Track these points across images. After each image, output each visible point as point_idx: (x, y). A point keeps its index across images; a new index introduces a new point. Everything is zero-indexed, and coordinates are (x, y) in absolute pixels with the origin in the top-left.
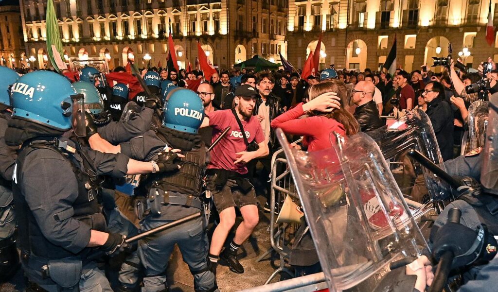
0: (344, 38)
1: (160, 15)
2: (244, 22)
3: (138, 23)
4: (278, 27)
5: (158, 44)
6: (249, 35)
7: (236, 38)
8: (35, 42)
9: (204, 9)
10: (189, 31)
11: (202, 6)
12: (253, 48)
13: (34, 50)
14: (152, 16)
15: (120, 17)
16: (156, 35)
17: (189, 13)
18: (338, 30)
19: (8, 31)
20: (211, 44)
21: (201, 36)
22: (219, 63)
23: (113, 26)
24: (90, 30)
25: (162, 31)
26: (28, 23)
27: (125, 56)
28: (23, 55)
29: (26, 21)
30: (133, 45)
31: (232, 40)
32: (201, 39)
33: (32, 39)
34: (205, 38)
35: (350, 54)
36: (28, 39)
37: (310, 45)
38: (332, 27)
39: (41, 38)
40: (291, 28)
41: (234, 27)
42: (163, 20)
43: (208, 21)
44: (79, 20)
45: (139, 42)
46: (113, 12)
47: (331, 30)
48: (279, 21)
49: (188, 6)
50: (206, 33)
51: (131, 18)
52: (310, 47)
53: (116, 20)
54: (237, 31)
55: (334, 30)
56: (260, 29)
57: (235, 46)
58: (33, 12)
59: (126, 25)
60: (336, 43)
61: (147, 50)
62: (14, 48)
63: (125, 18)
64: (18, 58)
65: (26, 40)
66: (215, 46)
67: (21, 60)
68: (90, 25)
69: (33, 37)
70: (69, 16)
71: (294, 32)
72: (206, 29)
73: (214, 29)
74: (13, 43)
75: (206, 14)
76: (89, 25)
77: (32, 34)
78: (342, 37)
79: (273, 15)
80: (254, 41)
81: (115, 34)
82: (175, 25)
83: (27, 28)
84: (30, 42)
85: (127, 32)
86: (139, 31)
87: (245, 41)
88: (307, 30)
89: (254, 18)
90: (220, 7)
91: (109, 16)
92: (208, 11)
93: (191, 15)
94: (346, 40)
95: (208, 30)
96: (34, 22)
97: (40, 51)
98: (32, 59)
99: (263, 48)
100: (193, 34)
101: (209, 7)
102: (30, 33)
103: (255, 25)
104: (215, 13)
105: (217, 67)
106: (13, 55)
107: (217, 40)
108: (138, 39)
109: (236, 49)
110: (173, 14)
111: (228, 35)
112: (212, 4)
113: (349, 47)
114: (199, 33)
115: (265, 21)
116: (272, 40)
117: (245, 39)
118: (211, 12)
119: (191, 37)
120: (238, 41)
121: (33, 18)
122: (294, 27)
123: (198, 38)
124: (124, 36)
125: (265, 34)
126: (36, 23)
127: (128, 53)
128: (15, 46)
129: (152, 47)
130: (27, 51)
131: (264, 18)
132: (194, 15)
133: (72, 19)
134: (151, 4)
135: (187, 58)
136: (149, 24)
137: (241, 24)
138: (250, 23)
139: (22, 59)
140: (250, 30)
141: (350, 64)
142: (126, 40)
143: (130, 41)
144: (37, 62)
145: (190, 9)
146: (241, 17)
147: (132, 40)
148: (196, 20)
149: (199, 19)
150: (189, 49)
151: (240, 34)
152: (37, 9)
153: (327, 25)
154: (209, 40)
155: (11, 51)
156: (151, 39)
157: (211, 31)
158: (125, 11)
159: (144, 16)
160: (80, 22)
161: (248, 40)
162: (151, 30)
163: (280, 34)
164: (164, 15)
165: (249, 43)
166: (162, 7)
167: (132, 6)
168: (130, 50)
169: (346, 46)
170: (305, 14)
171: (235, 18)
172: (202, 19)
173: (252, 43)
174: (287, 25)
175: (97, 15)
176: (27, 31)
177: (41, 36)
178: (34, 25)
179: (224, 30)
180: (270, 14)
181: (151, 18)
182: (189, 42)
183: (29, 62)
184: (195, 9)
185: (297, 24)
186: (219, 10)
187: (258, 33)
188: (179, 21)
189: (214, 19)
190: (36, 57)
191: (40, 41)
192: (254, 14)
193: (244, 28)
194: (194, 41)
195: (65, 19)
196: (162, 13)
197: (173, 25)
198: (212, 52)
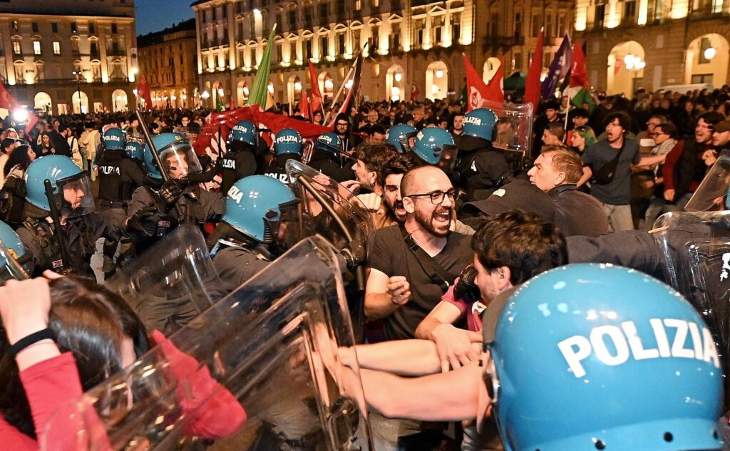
0: (682, 34)
1: (373, 25)
2: (500, 23)
3: (341, 39)
4: (560, 25)
5: (367, 64)
6: (508, 43)
7: (485, 48)
8: (210, 73)
9: (437, 10)
10: (412, 44)
11: (434, 6)
12: (514, 61)
13: (208, 84)
14: (361, 27)
15: (319, 32)
16: (365, 52)
17: (415, 17)
18: (670, 22)
19: (182, 63)
20: (446, 60)
21: (430, 50)
22: (456, 88)
23: (308, 45)
24: (278, 53)
26: (204, 51)
27: (320, 85)
28: (196, 90)
29: (202, 48)
30: (332, 69)
31: (479, 50)
32: (430, 53)
33: (208, 70)
34: (437, 52)
35: (694, 59)
36: (203, 70)
37: (615, 49)
38: (658, 18)
39: (217, 68)
40: (580, 25)
41: (483, 32)
42: (375, 31)
43: (442, 28)
44: (264, 42)
45: (341, 64)
46: (309, 26)
47: (657, 22)
48: (561, 15)
49: (413, 8)
50: (439, 44)
51: (332, 33)
52: (615, 53)
53: (312, 38)
54: (487, 38)
55: (662, 22)
56: (526, 31)
57: (485, 60)
58: (210, 37)
59: (324, 43)
60: (667, 44)
62: (187, 82)
63: (324, 33)
64: (190, 94)
65: (200, 72)
66: (451, 62)
67: (194, 97)
68: (278, 46)
69: (208, 67)
70: (254, 38)
71: (585, 33)
72: (439, 38)
73: (451, 38)
74: (186, 77)
75: (440, 16)
76: (276, 48)
77: (207, 64)
78: (679, 32)
79: (551, 8)
80: (516, 50)
81: (310, 55)
82: (393, 37)
83: (202, 56)
84: (205, 73)
85: (325, 52)
86: (342, 50)
87: (500, 51)
88: (609, 27)
89: (518, 16)
90: (462, 5)
91: (302, 32)
92: (443, 12)
93: (418, 20)
94: (686, 36)
95: (442, 39)
96: (210, 49)
97: (216, 85)
98: (206, 95)
99: (531, 60)
100: (419, 47)
101: (444, 7)
102: (206, 63)
103: (519, 26)
104: (454, 14)
105: (454, 93)
106: (185, 91)
107: (455, 54)
108: (340, 61)
109: (486, 64)
110: (391, 22)
111: (473, 45)
112: (448, 2)
113: (692, 48)
114: (427, 45)
115: (536, 18)
116: (548, 47)
117: (501, 49)
118: (447, 14)
119: (416, 52)
120: (490, 51)
121: (210, 44)
122: (587, 23)
123: (426, 53)
124: (321, 58)
125: (535, 39)
126: (214, 49)
127: (325, 80)
128: (189, 80)
130: (201, 87)
131: (534, 14)
132: (421, 20)
133: (256, 41)
134: (360, 11)
135: (408, 83)
136: (356, 38)
137: (495, 27)
138: (510, 24)
139: (195, 95)
140: (510, 33)
141: (693, 76)
142: (324, 62)
143: (328, 64)
144: (210, 98)
145: (415, 13)
146: (495, 17)
147: (331, 62)
148: (424, 27)
149: (428, 26)
150: (411, 69)
151: (491, 42)
152: (215, 33)
153: (649, 15)
154: (443, 54)
155: (183, 86)
157: (446, 41)
158: (325, 24)
159: (352, 27)
160: (265, 44)
161: (506, 48)
162: (358, 47)
163: (562, 36)
164: (378, 24)
165: (508, 54)
166: (376, 13)
167: (334, 16)
168: (328, 75)
169: (686, 47)
171: (485, 19)
172: (433, 25)
173: (512, 53)
174: (573, 21)
175: (287, 33)
176: (202, 61)
177: (218, 66)
178: (210, 53)
179: (466, 38)
180: (545, 6)
181: (359, 31)
182: (411, 60)
183: (202, 99)
184: (424, 12)
185: (592, 18)
186: (460, 9)
187: (523, 38)
188: (399, 31)
189: (452, 22)
190: (211, 93)
191: (217, 72)
192: (517, 9)
193: (501, 33)
194: (420, 57)
195: (248, 42)
196: (374, 22)
197: (390, 37)
198: (446, 71)
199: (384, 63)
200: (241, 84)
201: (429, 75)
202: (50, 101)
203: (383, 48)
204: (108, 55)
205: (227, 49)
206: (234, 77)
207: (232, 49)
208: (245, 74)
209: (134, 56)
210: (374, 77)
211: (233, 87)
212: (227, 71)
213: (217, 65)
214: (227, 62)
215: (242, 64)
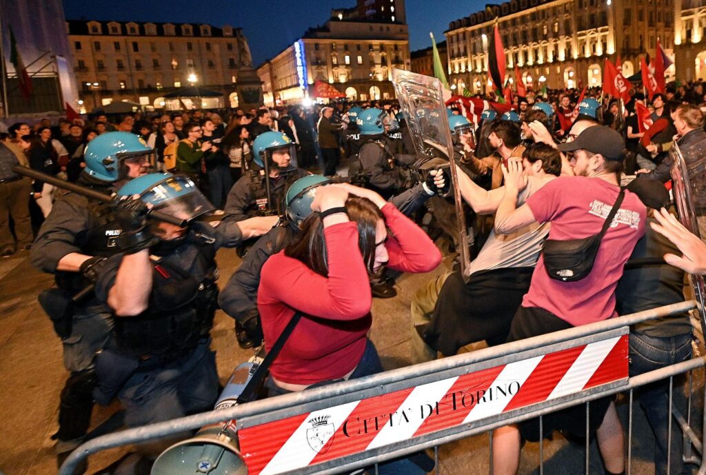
1: (554, 43)
2: (631, 41)
3: (536, 52)
4: (666, 41)
5: (552, 67)
6: (636, 52)
7: (623, 56)
8: (456, 74)
9: (592, 34)
10: (579, 54)
11: (591, 31)
13: (455, 80)
14: (547, 44)
15: (522, 48)
16: (550, 60)
17: (580, 38)
20: (599, 63)
21: (590, 57)
23: (516, 56)
25: (556, 56)
26: (452, 60)
27: (524, 80)
29: (450, 58)
30: (531, 70)
31: (619, 57)
32: (590, 59)
33: (454, 72)
34: (594, 59)
36: (452, 72)
37: (699, 55)
39: (460, 71)
40: (678, 41)
41: (621, 46)
42: (556, 47)
43: (596, 44)
45: (536, 67)
46: (516, 44)
48: (667, 36)
49: (579, 33)
50: (595, 54)
51: (530, 48)
52: (699, 57)
53: (518, 51)
54: (623, 49)
56: (647, 46)
57: (623, 63)
58: (456, 51)
59: (526, 54)
61: (543, 73)
63: (525, 49)
65: (450, 73)
66: (602, 64)
69: (455, 70)
70: (482, 52)
71: (681, 46)
72: (594, 50)
73: (602, 50)
75: (594, 38)
79: (660, 31)
81: (517, 62)
83: (451, 64)
84: (453, 74)
85: (526, 60)
86: (537, 58)
87: (632, 57)
88: (695, 42)
89: (641, 37)
90: (607, 30)
91: (512, 48)
92: (596, 35)
93: (581, 40)
95: (596, 51)
96: (456, 59)
97: (460, 81)
98: (454, 87)
100: (582, 56)
101: (597, 31)
102: (453, 67)
103: (642, 43)
104: (603, 36)
107: (605, 60)
108: (536, 65)
109: (623, 65)
110: (565, 41)
111: (615, 54)
112: (599, 29)
114: (588, 54)
115: (652, 38)
118: (598, 36)
119: (581, 59)
120: (625, 58)
121: (456, 56)
122: (682, 40)
123: (587, 60)
124: (524, 63)
126: (458, 59)
127: (527, 77)
129: (548, 70)
130: (451, 82)
131: (651, 35)
132: (583, 40)
133: (484, 53)
134: (546, 35)
135: (578, 77)
136: (545, 51)
137: (628, 43)
138: (636, 41)
140: (637, 46)
142: (526, 66)
143: (529, 67)
144: (457, 89)
145: (580, 35)
146: (628, 37)
148: (585, 43)
149: (588, 43)
150: (579, 69)
151: (626, 52)
152: (459, 49)
154: (598, 60)
156: (546, 64)
157: (599, 52)
158: (526, 43)
159: (542, 44)
161: (635, 56)
162: (546, 57)
163: (668, 47)
164: (558, 42)
165: (636, 59)
166: (556, 36)
167: (531, 38)
168: (529, 74)
170: (692, 26)
171: (622, 39)
172: (591, 43)
173: (639, 58)
174: (673, 40)
176: (451, 66)
178: (456, 61)
179: (611, 50)
180: (657, 30)
181: (546, 47)
182: (579, 63)
184: (584, 35)
185: (684, 36)
186: (606, 33)
187: (645, 49)
188: (571, 46)
189: (602, 41)
190: (457, 85)
191: (460, 73)
192: (640, 32)
193: (631, 46)
194: (584, 62)
195: (479, 54)
196: (555, 41)
197: (565, 50)
198: (600, 69)
199: (563, 65)
200: (475, 80)
201: (590, 72)
202: (355, 92)
203: (562, 57)
204: (392, 63)
205: (466, 59)
206: (471, 76)
207: (469, 59)
208: (477, 74)
209: (408, 64)
210: (557, 74)
211: (470, 82)
212: (467, 72)
213: (460, 69)
214: (467, 67)
215: (476, 68)
